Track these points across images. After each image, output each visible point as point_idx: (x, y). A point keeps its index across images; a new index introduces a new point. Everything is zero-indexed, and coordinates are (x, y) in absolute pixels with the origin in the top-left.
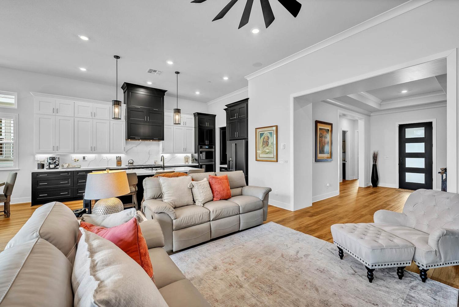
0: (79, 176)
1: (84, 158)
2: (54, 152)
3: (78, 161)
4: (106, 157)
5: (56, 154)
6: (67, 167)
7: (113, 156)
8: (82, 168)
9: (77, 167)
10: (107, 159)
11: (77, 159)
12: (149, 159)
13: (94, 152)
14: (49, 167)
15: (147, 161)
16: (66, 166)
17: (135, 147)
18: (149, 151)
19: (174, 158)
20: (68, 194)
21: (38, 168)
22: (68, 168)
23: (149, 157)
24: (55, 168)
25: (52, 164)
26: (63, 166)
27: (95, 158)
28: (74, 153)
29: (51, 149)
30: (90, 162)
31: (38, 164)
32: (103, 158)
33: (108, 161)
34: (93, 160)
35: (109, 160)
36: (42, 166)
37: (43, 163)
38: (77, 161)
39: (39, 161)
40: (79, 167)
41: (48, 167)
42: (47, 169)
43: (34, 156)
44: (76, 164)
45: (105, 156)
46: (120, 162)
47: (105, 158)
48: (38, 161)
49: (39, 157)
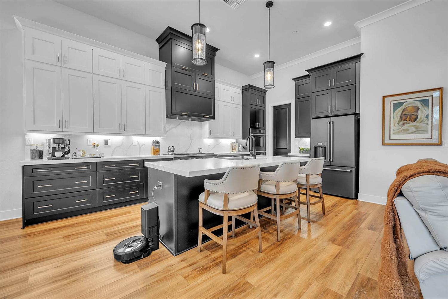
0: (105, 170)
1: (106, 142)
2: (61, 130)
4: (137, 141)
5: (63, 133)
6: (82, 156)
7: (148, 140)
8: (105, 157)
9: (99, 156)
10: (139, 144)
11: (96, 144)
12: (190, 145)
13: (123, 132)
14: (54, 156)
15: (189, 148)
16: (80, 154)
17: (174, 128)
18: (191, 134)
19: (219, 144)
20: (88, 202)
21: (32, 158)
23: (191, 143)
24: (63, 157)
25: (58, 150)
26: (75, 155)
27: (123, 143)
28: (93, 133)
29: (56, 125)
30: (115, 148)
31: (32, 151)
32: (133, 143)
33: (140, 148)
34: (119, 146)
35: (141, 145)
36: (40, 155)
37: (40, 148)
38: (96, 147)
39: (33, 145)
40: (102, 156)
41: (50, 156)
42: (49, 159)
43: (23, 135)
44: (95, 152)
45: (137, 139)
46: (158, 149)
47: (137, 143)
48: (31, 145)
49: (32, 138)
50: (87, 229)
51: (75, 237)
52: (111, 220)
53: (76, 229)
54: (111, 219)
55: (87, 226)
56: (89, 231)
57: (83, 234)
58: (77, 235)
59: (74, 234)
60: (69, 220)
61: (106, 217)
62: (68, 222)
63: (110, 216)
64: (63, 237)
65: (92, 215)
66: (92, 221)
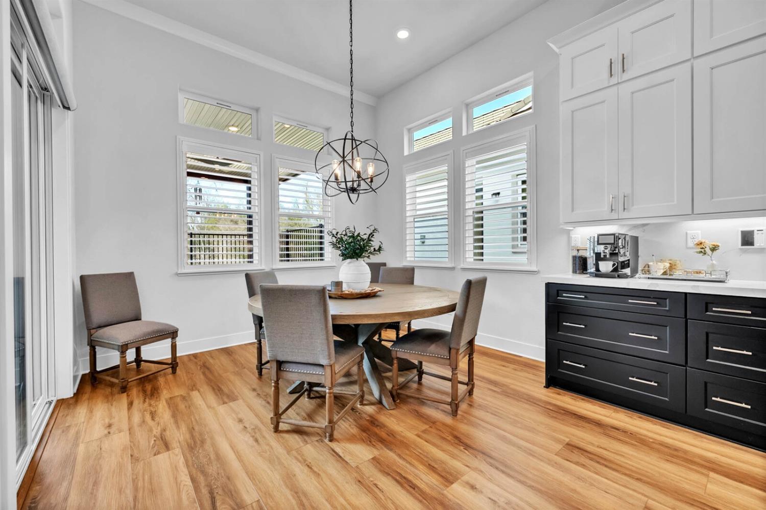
0: (717, 320)
1: (747, 239)
2: (615, 215)
3: (714, 249)
6: (665, 273)
9: (708, 277)
11: (709, 243)
14: (598, 270)
16: (659, 270)
21: (574, 271)
22: (667, 275)
24: (616, 273)
25: (605, 259)
26: (647, 270)
28: (693, 214)
29: (606, 207)
31: (574, 258)
36: (584, 265)
37: (582, 253)
38: (709, 251)
40: (722, 277)
41: (594, 270)
42: (592, 275)
44: (703, 264)
49: (579, 236)
50: (623, 459)
51: (583, 460)
52: (704, 480)
53: (604, 441)
54: (707, 476)
55: (631, 453)
56: (619, 468)
57: (603, 465)
58: (591, 459)
59: (589, 449)
60: (615, 411)
61: (701, 457)
62: (609, 415)
63: (714, 463)
64: (568, 444)
65: (673, 429)
66: (654, 445)
